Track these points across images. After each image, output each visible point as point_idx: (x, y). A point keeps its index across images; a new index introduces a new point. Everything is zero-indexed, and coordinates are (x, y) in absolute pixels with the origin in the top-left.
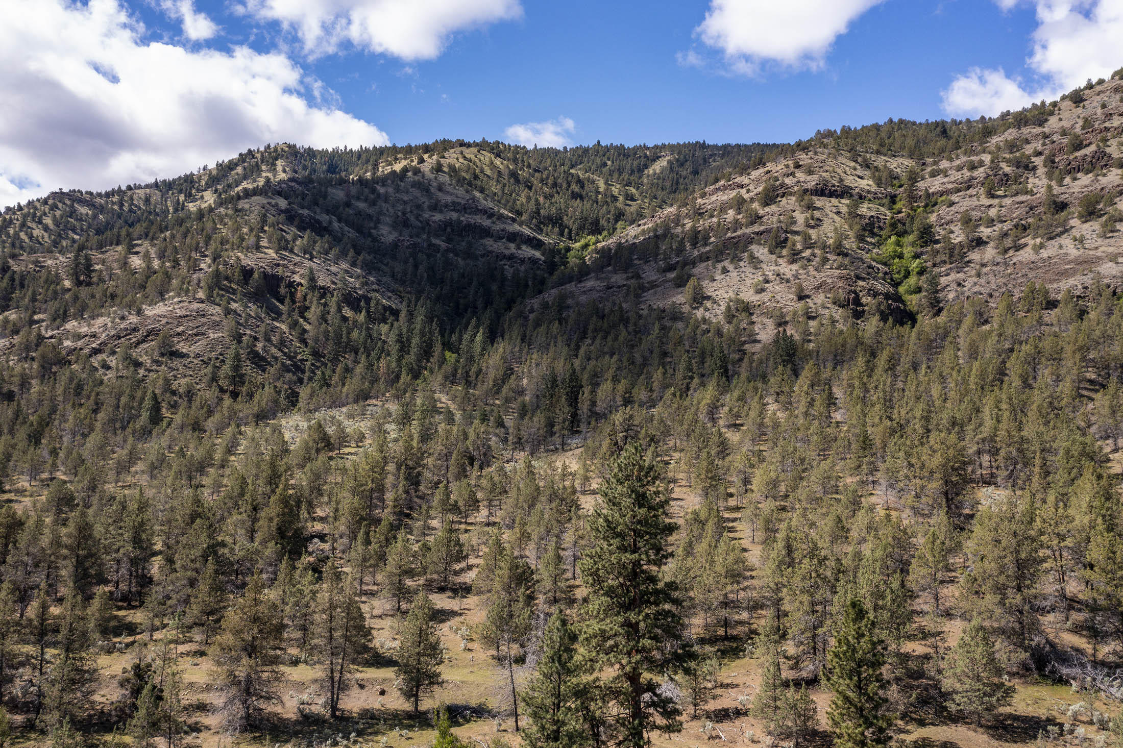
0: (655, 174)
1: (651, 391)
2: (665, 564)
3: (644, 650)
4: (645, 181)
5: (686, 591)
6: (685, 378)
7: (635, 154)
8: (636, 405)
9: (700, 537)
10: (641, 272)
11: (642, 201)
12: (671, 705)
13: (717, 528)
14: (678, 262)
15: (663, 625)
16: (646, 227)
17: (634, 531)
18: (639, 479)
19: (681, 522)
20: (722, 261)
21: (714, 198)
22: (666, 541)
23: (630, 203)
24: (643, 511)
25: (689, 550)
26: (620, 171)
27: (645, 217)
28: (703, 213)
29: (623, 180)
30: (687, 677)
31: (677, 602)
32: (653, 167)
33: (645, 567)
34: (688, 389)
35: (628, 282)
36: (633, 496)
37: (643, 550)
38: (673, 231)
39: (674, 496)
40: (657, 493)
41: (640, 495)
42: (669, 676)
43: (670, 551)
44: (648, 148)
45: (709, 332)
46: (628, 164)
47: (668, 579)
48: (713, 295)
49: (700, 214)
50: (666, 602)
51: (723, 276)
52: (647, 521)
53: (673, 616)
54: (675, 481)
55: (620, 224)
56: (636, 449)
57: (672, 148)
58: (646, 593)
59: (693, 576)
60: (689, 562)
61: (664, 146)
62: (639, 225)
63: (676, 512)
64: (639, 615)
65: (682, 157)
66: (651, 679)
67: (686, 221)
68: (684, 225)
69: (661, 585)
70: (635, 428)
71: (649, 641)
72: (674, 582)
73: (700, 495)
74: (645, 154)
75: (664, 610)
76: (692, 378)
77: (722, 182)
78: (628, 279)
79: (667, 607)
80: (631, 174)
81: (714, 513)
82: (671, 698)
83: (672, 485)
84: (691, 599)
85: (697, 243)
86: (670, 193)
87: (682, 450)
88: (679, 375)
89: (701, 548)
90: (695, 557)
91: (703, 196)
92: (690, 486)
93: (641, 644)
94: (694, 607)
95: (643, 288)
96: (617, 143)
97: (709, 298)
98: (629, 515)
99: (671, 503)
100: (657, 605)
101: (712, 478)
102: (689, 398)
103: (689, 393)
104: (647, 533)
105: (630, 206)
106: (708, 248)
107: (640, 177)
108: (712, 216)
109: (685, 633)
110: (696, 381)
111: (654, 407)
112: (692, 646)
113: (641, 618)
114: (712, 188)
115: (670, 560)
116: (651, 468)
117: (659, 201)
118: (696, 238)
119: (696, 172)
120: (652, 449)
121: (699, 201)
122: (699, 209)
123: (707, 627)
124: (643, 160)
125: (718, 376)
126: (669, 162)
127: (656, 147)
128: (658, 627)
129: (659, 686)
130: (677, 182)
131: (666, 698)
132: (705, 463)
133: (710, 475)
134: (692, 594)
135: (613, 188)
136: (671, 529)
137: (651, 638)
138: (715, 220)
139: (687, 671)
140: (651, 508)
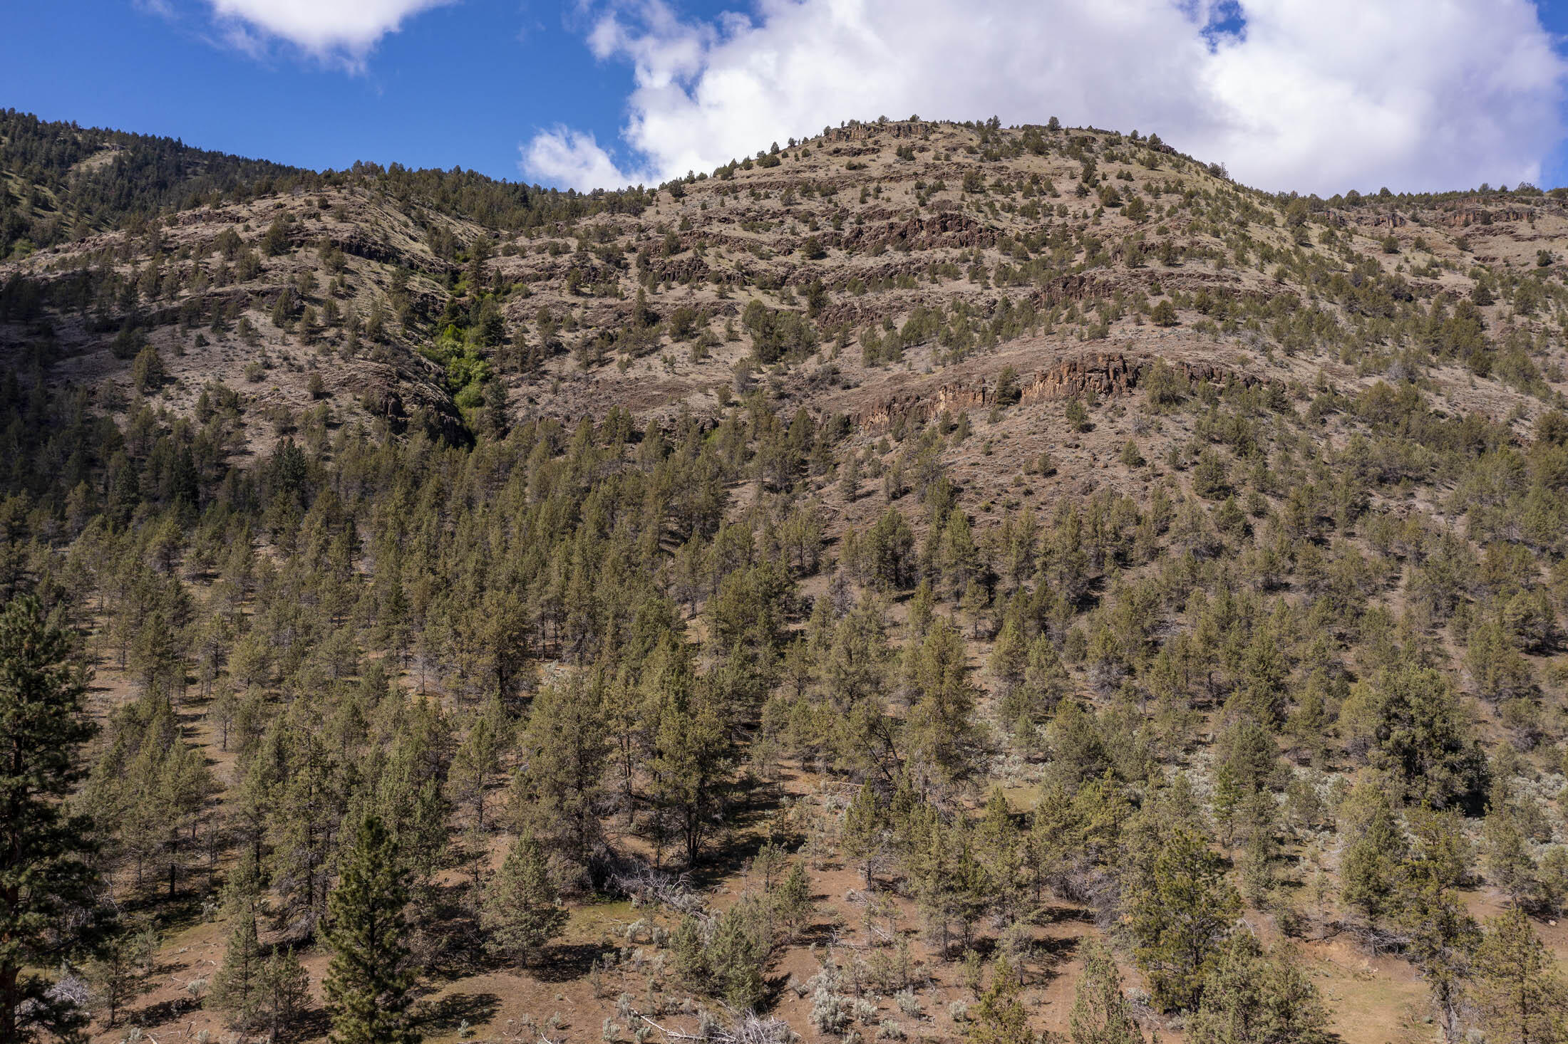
0: (90, 173)
1: (63, 518)
2: (73, 792)
3: (26, 930)
4: (72, 181)
5: (108, 831)
6: (124, 501)
7: (56, 134)
8: (34, 541)
9: (137, 745)
10: (55, 327)
11: (65, 212)
12: (70, 1013)
13: (166, 731)
14: (122, 319)
15: (63, 886)
16: (69, 255)
17: (18, 739)
18: (32, 655)
19: (106, 723)
20: (198, 327)
21: (191, 229)
22: (76, 755)
23: (41, 212)
24: (36, 706)
25: (116, 767)
26: (26, 157)
27: (68, 240)
28: (171, 250)
29: (31, 172)
30: (102, 963)
31: (90, 847)
32: (88, 162)
33: (35, 798)
34: (128, 517)
35: (30, 340)
36: (19, 682)
37: (32, 769)
38: (116, 269)
39: (93, 684)
40: (64, 677)
41: (32, 681)
42: (70, 968)
43: (82, 767)
44: (80, 131)
45: (170, 432)
46: (43, 148)
47: (74, 813)
48: (181, 376)
49: (165, 250)
50: (70, 848)
51: (198, 350)
52: (42, 722)
53: (83, 869)
54: (97, 661)
55: (19, 244)
56: (29, 605)
57: (123, 139)
58: (36, 838)
59: (120, 807)
60: (115, 786)
61: (109, 133)
62: (57, 251)
63: (97, 709)
64: (19, 874)
65: (140, 156)
66: (36, 977)
67: (140, 257)
68: (137, 262)
69: (62, 824)
70: (29, 577)
71: (36, 915)
72: (88, 818)
73: (139, 682)
74: (75, 139)
75: (65, 863)
76: (136, 501)
77: (206, 208)
78: (29, 334)
79: (72, 857)
80: (46, 166)
81: (163, 708)
82: (71, 1002)
83: (92, 668)
84: (116, 842)
85: (158, 294)
86: (116, 209)
87: (111, 614)
88: (114, 496)
89: (137, 763)
90: (126, 778)
91: (173, 222)
92: (124, 669)
93: (20, 921)
94: (119, 855)
95: (58, 354)
96: (22, 109)
97: (172, 380)
98: (9, 714)
99: (89, 696)
100: (54, 855)
101: (161, 655)
102: (129, 532)
103: (131, 525)
104: (41, 742)
105: (41, 216)
106: (175, 304)
107: (63, 174)
108: (186, 257)
109: (103, 897)
110: (143, 506)
111: (66, 544)
112: (114, 914)
113: (23, 879)
114: (188, 213)
115: (82, 783)
116: (55, 636)
117: (95, 217)
118: (157, 285)
119: (162, 185)
120: (58, 610)
121: (165, 229)
122: (164, 242)
123: (140, 884)
124: (70, 149)
125: (182, 501)
126: (118, 160)
127: (95, 131)
128: (52, 891)
129: (49, 984)
130: (130, 194)
131: (62, 1002)
132: (150, 634)
133: (158, 650)
134: (117, 835)
135: (11, 182)
136: (87, 732)
137: (40, 910)
138: (190, 262)
139: (102, 955)
140: (49, 702)
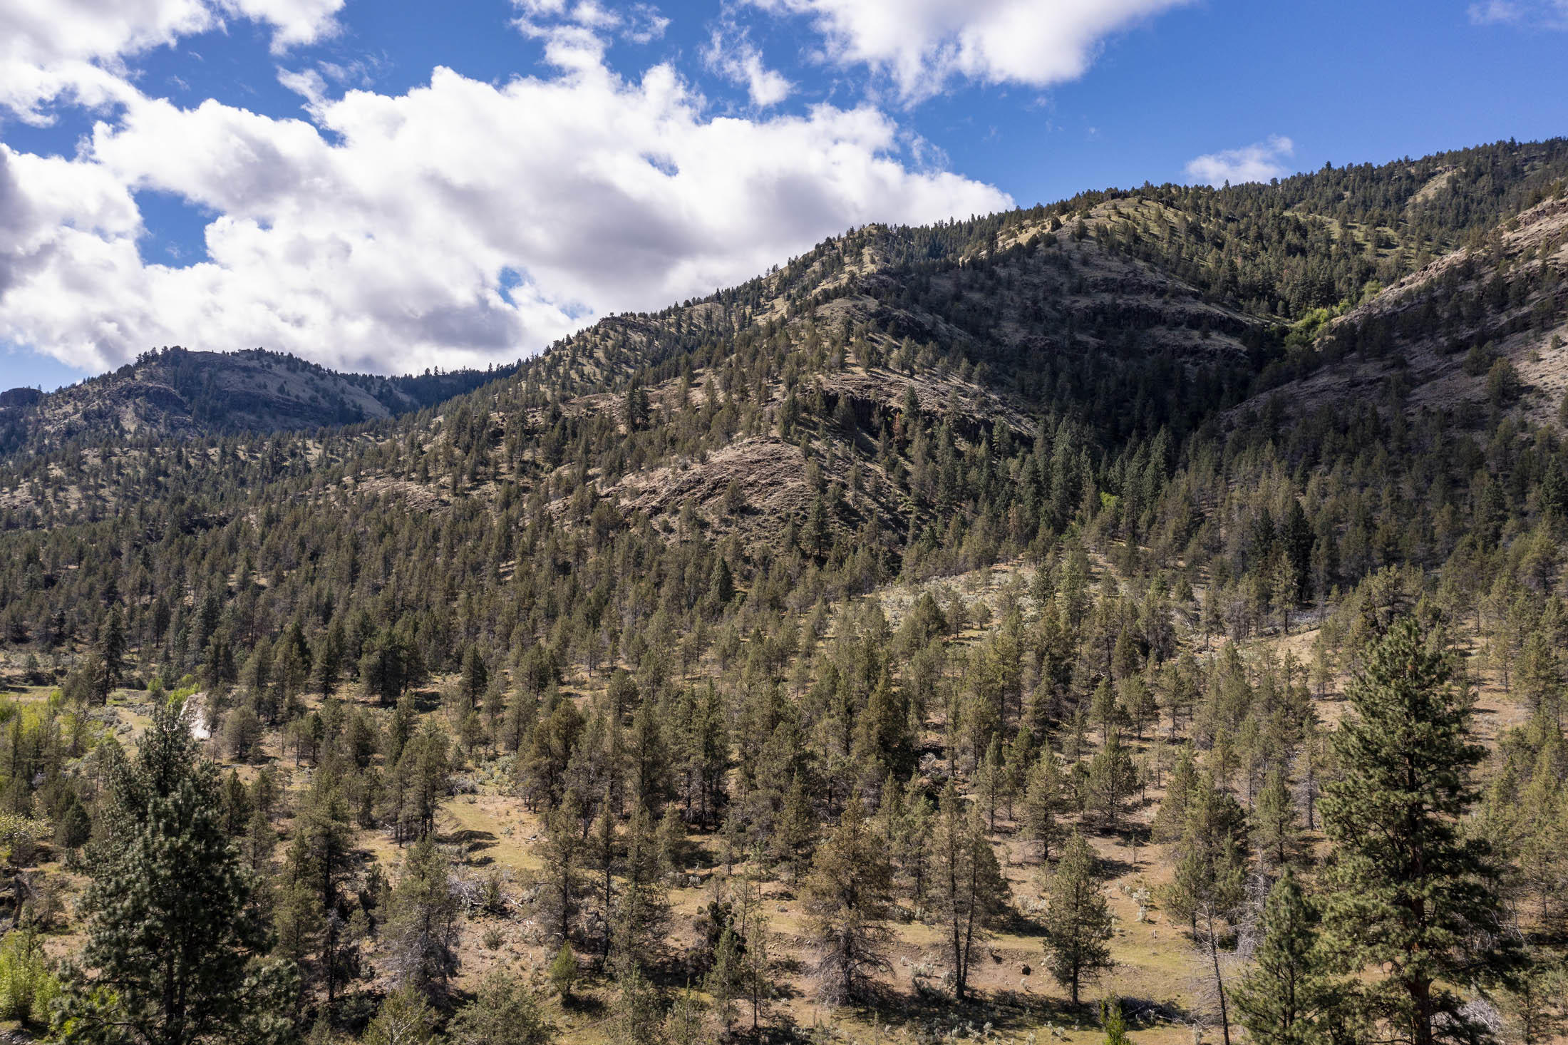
0: (1426, 201)
1: (1432, 540)
2: (1467, 812)
3: (1431, 944)
4: (1410, 214)
5: (1505, 857)
6: (1491, 519)
7: (1391, 174)
8: (1407, 563)
9: (1528, 772)
10: (1407, 357)
11: (1406, 246)
12: (1484, 1036)
13: (1559, 759)
14: (1471, 337)
15: (1465, 907)
16: (1414, 285)
17: (1407, 755)
18: (1415, 676)
19: (1494, 746)
20: (1552, 328)
21: (1534, 228)
22: (1466, 776)
23: (1385, 251)
24: (1424, 726)
25: (1508, 793)
26: (1366, 205)
27: (1412, 271)
28: (1515, 254)
29: (1372, 217)
30: (1512, 994)
31: (1487, 872)
32: (1423, 191)
33: (1430, 815)
34: (1497, 536)
35: (1386, 374)
36: (1407, 702)
37: (1426, 787)
38: (1460, 288)
39: (1477, 705)
40: (1448, 699)
41: (1418, 702)
42: (1480, 990)
43: (1474, 791)
44: (1413, 164)
45: (1533, 443)
46: (1379, 192)
47: (1472, 836)
48: (1539, 383)
49: (1509, 257)
50: (1469, 871)
51: (1555, 352)
52: (1431, 742)
53: (1484, 894)
54: (1479, 682)
55: (1368, 287)
56: (1409, 629)
57: (1454, 158)
58: (1435, 854)
59: (1518, 834)
60: (1510, 811)
61: (1441, 156)
62: (1402, 284)
63: (1483, 730)
64: (1423, 888)
65: (1472, 169)
66: (1448, 992)
67: (1484, 270)
68: (1481, 276)
69: (1460, 844)
70: (1407, 599)
71: (1442, 931)
72: (1485, 841)
73: (1525, 705)
74: (1408, 173)
75: (1466, 884)
76: (1504, 519)
77: (1549, 201)
78: (1385, 368)
79: (1472, 879)
80: (1385, 207)
81: (1553, 734)
82: (1485, 1026)
83: (1474, 689)
84: (1516, 870)
85: (1506, 303)
86: (1454, 229)
87: (1488, 634)
88: (1481, 515)
89: (1531, 789)
90: (1520, 805)
91: (1514, 226)
92: (1508, 691)
93: (1427, 934)
94: (1524, 883)
95: (1413, 382)
96: (1359, 161)
97: (1530, 389)
98: (1399, 732)
99: (1475, 717)
100: (1455, 875)
101: (1547, 678)
102: (1500, 550)
103: (1501, 542)
104: (1433, 761)
105: (1385, 256)
106: (1525, 310)
107: (1401, 210)
108: (1532, 257)
109: (1507, 925)
110: (1512, 523)
111: (1438, 565)
112: (1520, 946)
113: (1426, 893)
114: (1529, 212)
115: (1474, 806)
116: (1436, 659)
117: (1435, 243)
118: (1504, 295)
119: (1499, 191)
120: (1437, 630)
121: (1508, 235)
122: (1506, 249)
123: (1546, 917)
124: (1405, 184)
125: (1553, 514)
126: (1452, 181)
127: (1427, 159)
128: (1455, 909)
129: (1462, 1003)
130: (1467, 209)
131: (1476, 1024)
132: (1533, 656)
133: (1543, 673)
134: (1516, 862)
135: (1355, 232)
136: (1475, 755)
137: (1444, 926)
138: (1537, 263)
139: (1512, 985)
140: (1437, 722)
